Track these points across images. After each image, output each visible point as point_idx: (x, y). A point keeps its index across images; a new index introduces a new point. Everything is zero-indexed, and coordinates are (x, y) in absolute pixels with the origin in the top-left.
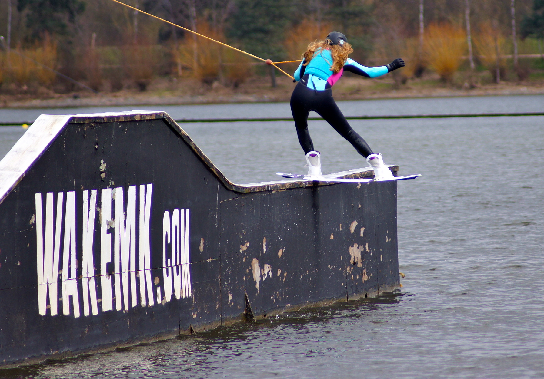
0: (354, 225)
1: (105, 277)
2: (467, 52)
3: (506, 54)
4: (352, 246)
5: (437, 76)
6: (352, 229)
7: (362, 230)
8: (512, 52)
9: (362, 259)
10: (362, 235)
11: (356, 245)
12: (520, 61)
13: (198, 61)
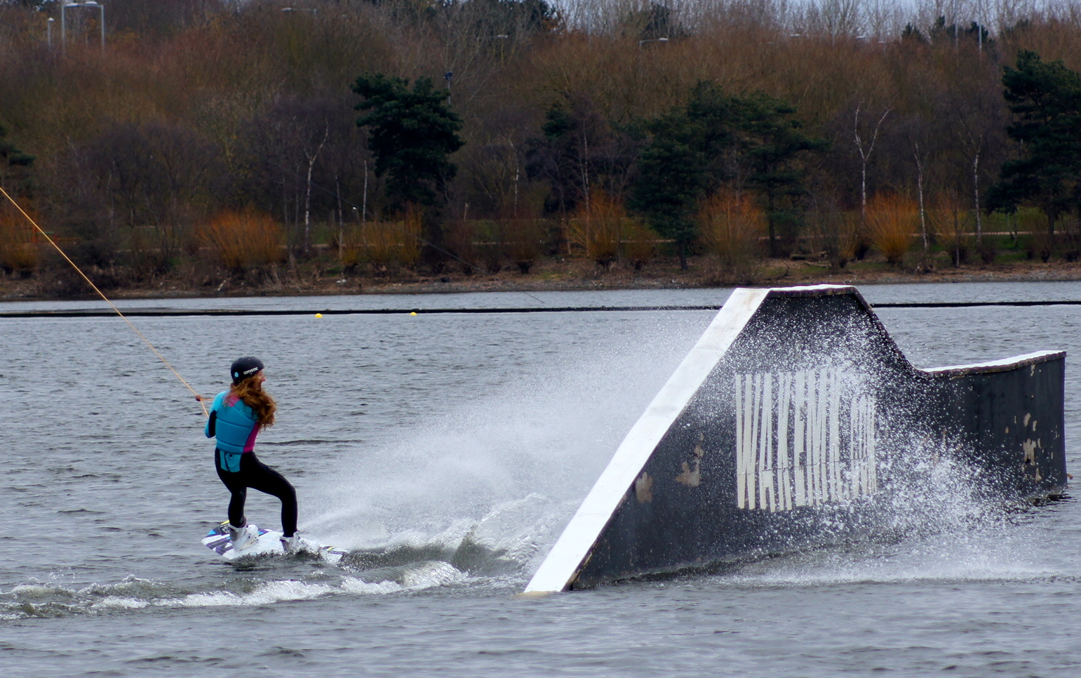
0: (1028, 417)
1: (798, 468)
2: (919, 229)
3: (967, 231)
4: (1026, 442)
5: (883, 258)
6: (1026, 423)
7: (1035, 423)
8: (976, 230)
9: (1035, 455)
10: (1034, 429)
11: (1029, 441)
12: (984, 239)
13: (592, 238)
